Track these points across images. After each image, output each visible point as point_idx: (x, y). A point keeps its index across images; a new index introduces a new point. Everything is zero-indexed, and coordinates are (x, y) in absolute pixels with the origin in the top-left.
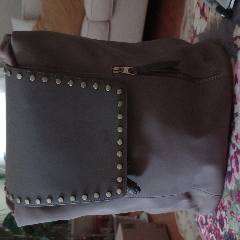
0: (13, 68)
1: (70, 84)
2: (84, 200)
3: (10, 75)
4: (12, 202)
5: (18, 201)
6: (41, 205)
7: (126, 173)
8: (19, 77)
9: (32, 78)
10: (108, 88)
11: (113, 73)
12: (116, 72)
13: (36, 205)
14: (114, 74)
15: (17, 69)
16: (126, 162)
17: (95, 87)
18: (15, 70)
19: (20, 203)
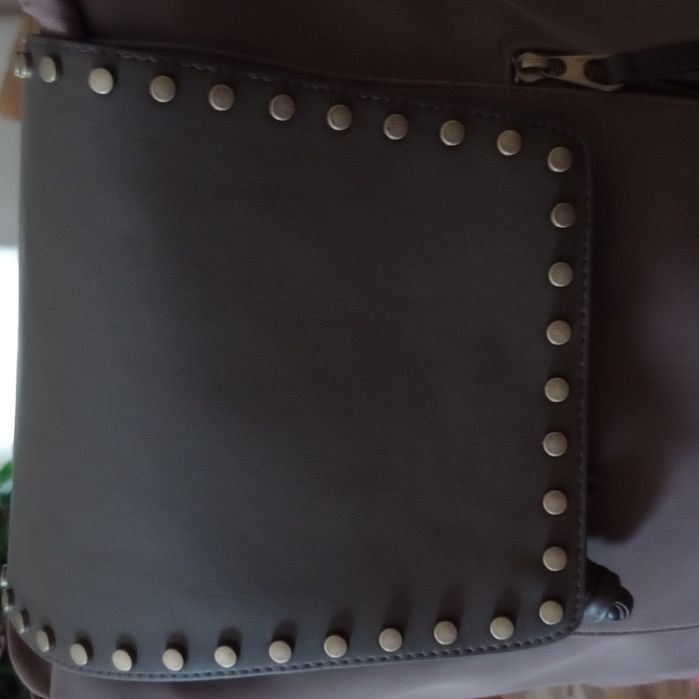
0: (67, 44)
1: (336, 122)
2: (387, 653)
3: (52, 79)
4: (45, 658)
5: (79, 656)
6: (186, 676)
7: (582, 533)
8: (101, 83)
9: (161, 92)
10: (506, 145)
11: (513, 83)
12: (530, 78)
13: (162, 676)
14: (522, 83)
15: (91, 48)
16: (583, 481)
17: (449, 136)
18: (77, 51)
19: (87, 664)
